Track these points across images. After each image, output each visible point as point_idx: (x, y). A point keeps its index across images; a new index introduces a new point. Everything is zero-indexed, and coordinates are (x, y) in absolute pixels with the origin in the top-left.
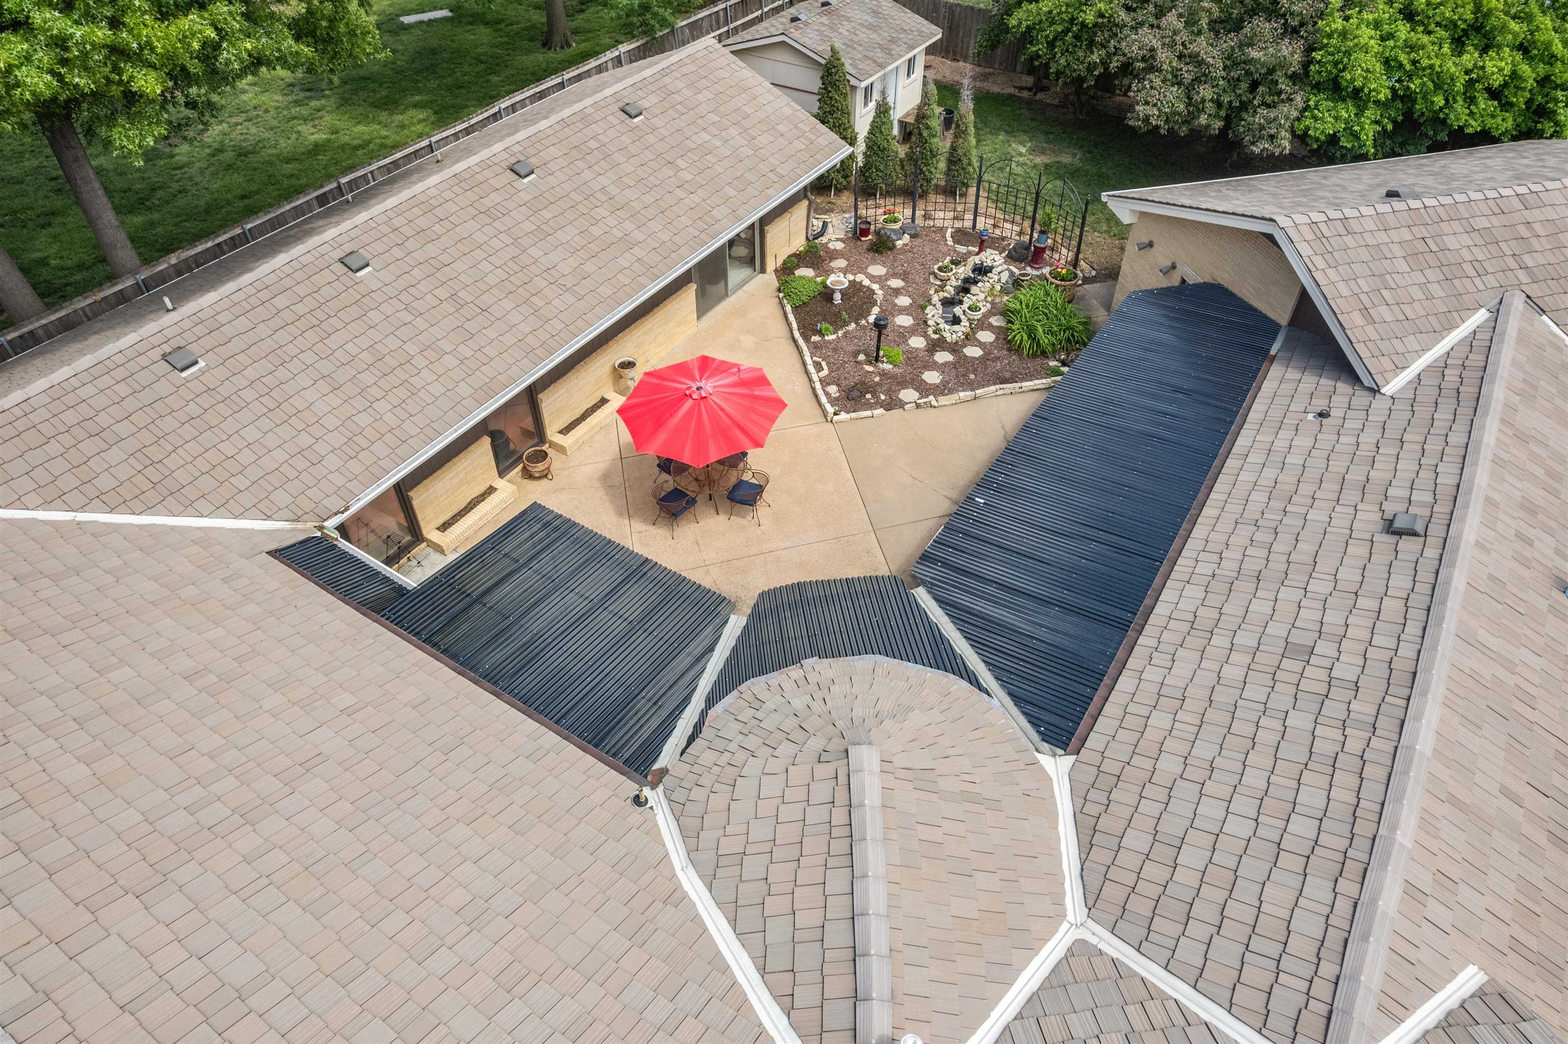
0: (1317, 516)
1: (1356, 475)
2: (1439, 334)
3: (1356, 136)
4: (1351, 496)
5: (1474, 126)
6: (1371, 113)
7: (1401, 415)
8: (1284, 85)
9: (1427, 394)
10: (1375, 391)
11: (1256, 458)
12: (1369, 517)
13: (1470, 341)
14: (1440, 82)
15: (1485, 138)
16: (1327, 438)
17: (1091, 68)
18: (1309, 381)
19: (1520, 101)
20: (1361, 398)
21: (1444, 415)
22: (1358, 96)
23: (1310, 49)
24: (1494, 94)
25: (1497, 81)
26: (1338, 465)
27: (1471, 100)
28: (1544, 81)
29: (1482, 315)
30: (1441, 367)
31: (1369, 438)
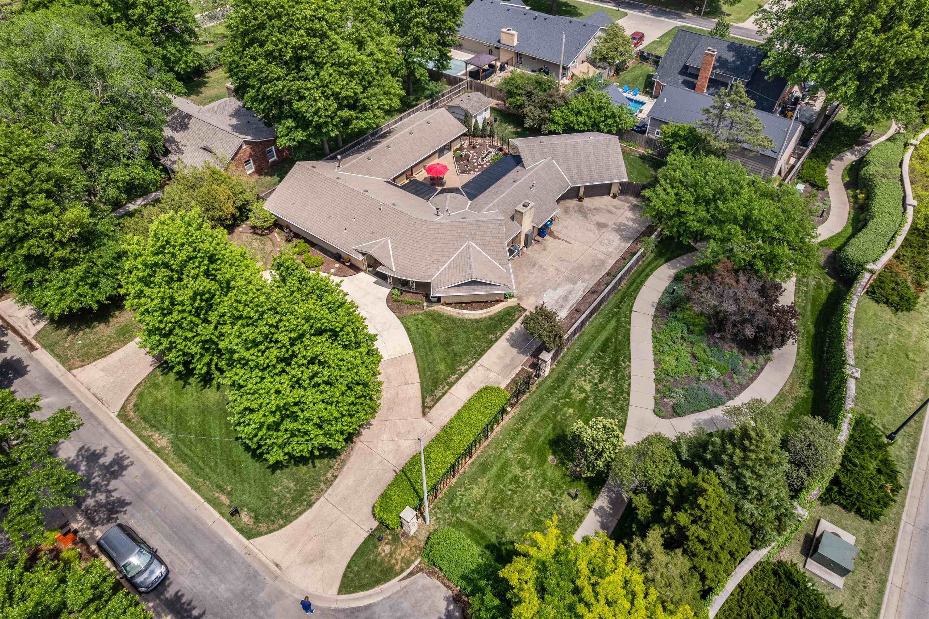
2: (537, 162)
3: (558, 130)
6: (560, 126)
9: (530, 169)
10: (525, 169)
12: (513, 181)
13: (541, 162)
14: (573, 122)
19: (589, 125)
22: (558, 124)
24: (581, 124)
26: (514, 176)
29: (544, 160)
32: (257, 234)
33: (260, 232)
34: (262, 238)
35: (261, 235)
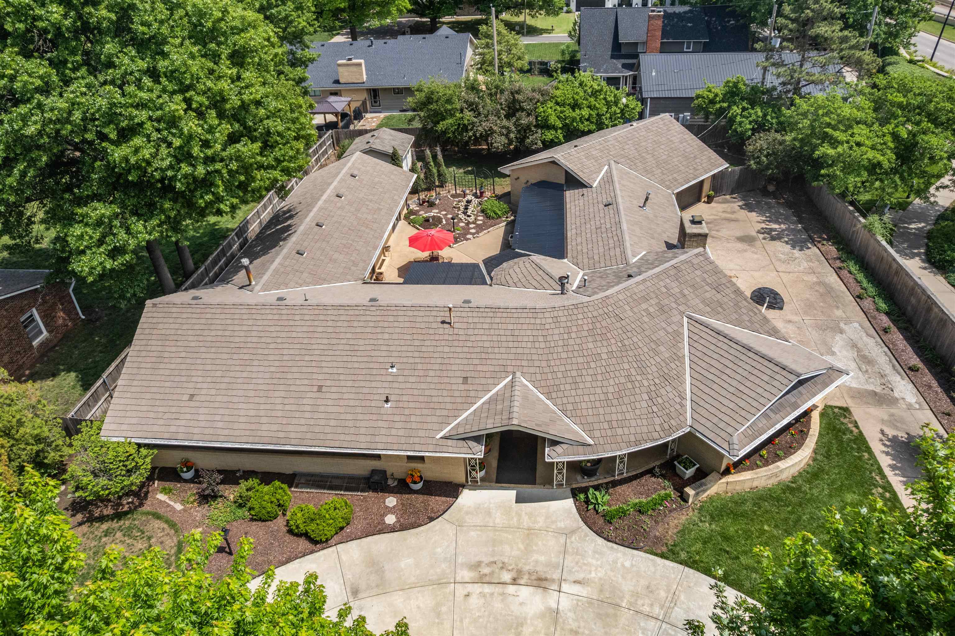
0: (591, 210)
1: (595, 201)
2: (600, 172)
3: (558, 138)
4: (596, 205)
5: (586, 129)
6: (559, 131)
7: (599, 189)
8: (533, 129)
9: (602, 184)
10: (591, 187)
11: (573, 208)
12: (601, 206)
13: (606, 171)
14: (574, 120)
15: (590, 132)
16: (586, 199)
17: (470, 137)
18: (576, 191)
19: (594, 120)
20: (589, 189)
21: (607, 186)
22: (554, 128)
23: (537, 117)
24: (587, 120)
25: (587, 117)
26: (591, 201)
27: (583, 123)
28: (598, 115)
29: (606, 167)
30: (603, 178)
31: (595, 195)
32: (102, 519)
33: (108, 511)
34: (126, 523)
35: (119, 516)
